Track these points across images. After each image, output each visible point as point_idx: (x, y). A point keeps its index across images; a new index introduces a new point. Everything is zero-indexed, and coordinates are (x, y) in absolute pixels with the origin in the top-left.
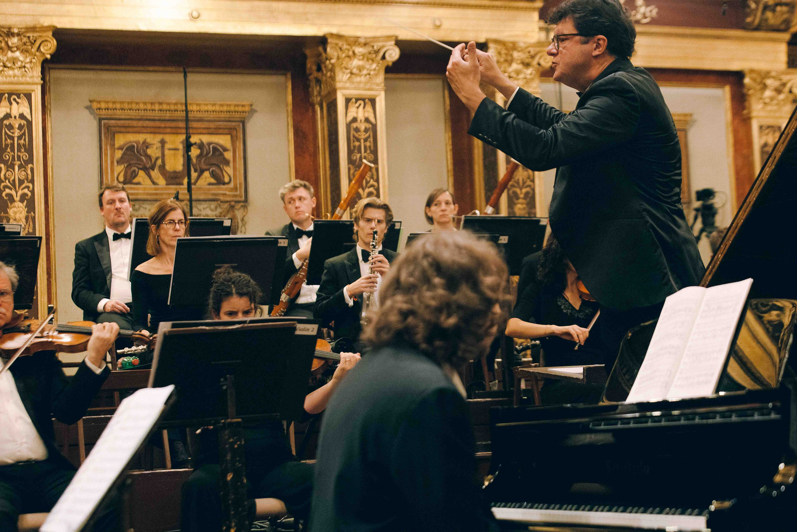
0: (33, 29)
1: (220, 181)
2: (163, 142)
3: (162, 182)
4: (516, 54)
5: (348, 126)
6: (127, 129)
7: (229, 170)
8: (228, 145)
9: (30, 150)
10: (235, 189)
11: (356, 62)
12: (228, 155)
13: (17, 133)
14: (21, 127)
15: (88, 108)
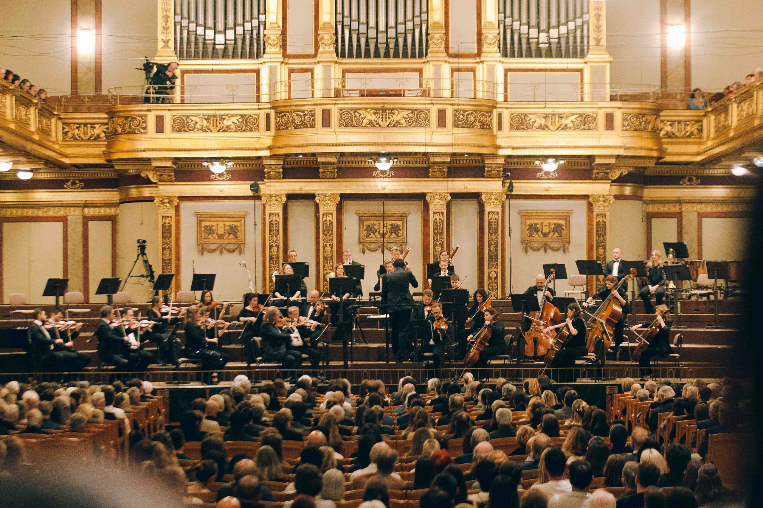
0: (333, 194)
1: (398, 236)
2: (379, 224)
3: (379, 236)
4: (493, 196)
5: (434, 221)
6: (368, 220)
7: (401, 232)
8: (401, 225)
9: (332, 231)
10: (403, 239)
11: (437, 200)
12: (401, 228)
13: (328, 225)
14: (329, 224)
15: (356, 213)
